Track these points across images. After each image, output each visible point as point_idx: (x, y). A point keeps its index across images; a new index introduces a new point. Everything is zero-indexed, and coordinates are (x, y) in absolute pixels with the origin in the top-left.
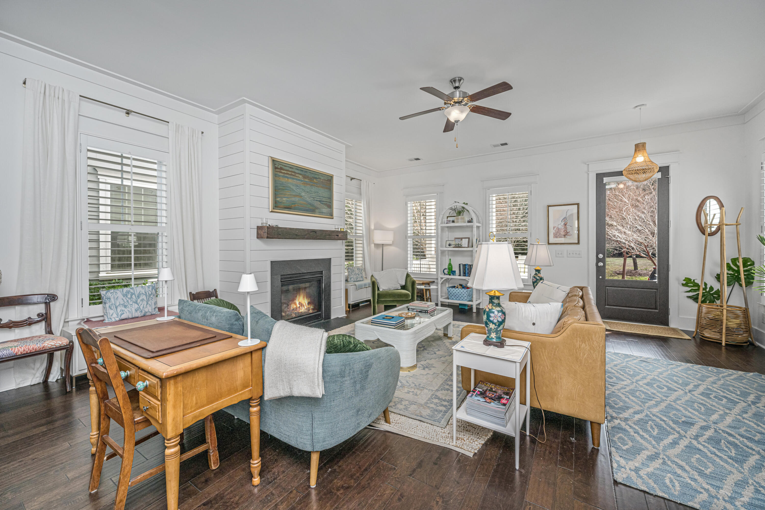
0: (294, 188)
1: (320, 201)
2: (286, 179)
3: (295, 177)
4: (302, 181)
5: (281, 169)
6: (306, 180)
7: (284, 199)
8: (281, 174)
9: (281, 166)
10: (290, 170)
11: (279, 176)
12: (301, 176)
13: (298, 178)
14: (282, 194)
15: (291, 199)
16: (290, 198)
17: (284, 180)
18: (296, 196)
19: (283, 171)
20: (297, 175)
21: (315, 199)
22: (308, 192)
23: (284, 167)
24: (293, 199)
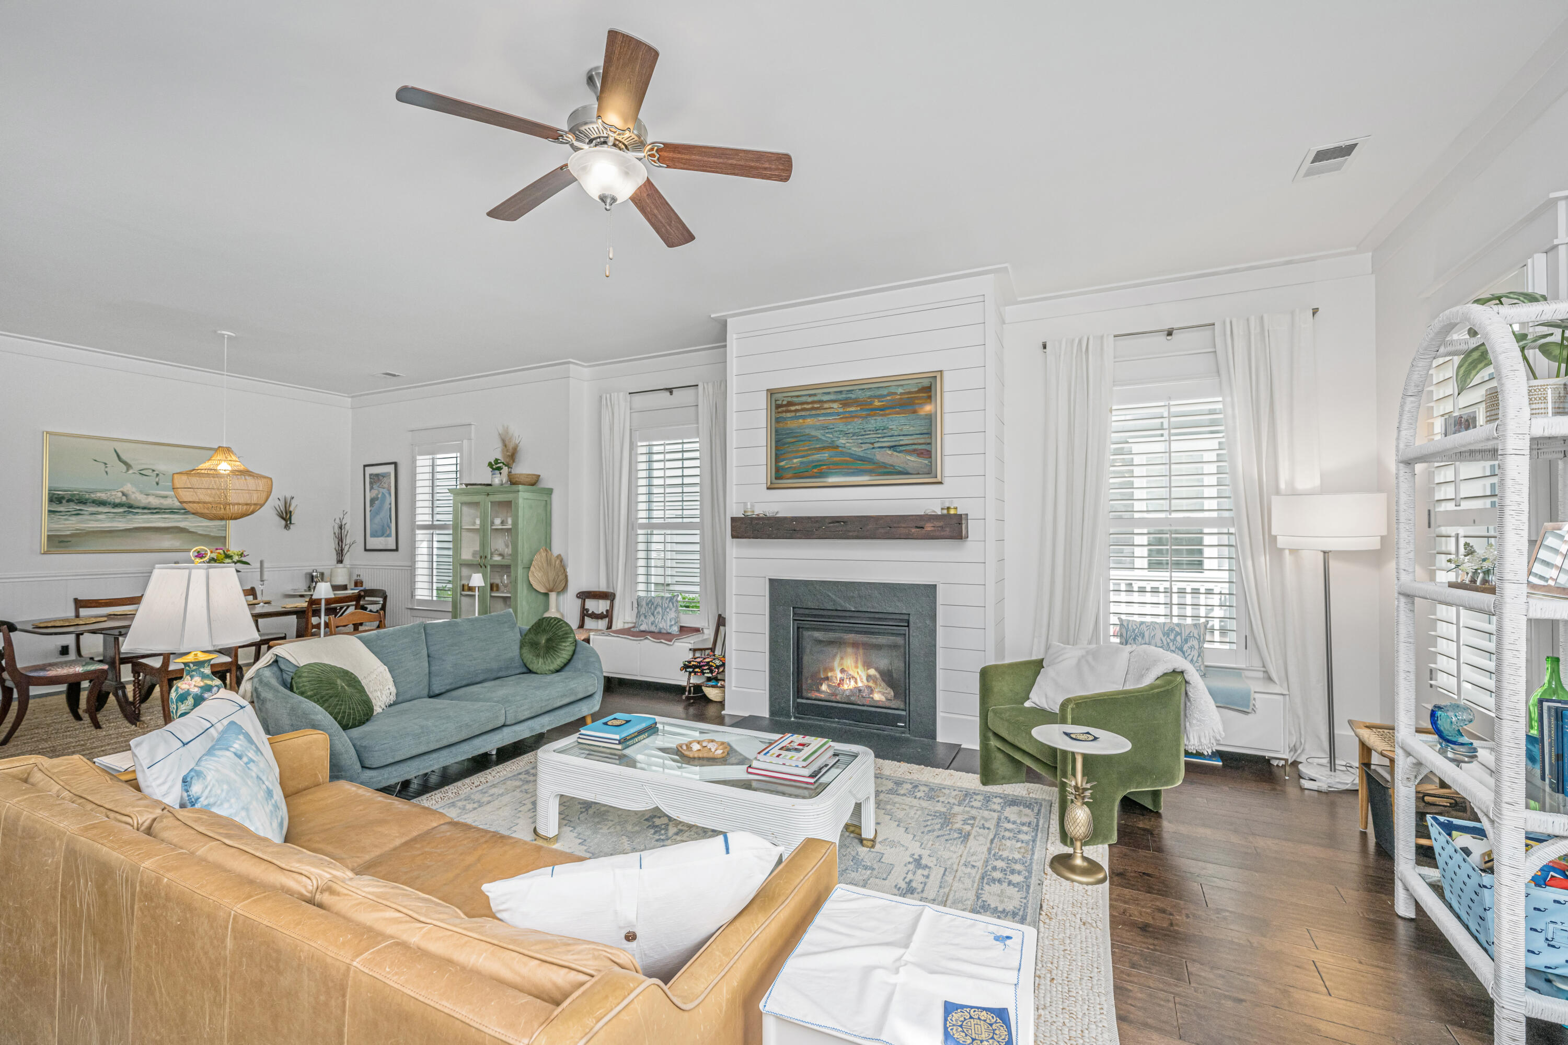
0: (818, 434)
1: (890, 447)
2: (801, 421)
3: (823, 411)
4: (838, 414)
5: (790, 404)
6: (848, 409)
7: (795, 461)
8: (789, 415)
9: (790, 399)
10: (810, 399)
11: (785, 419)
12: (835, 405)
13: (832, 410)
14: (789, 452)
15: (811, 458)
16: (809, 455)
17: (792, 424)
18: (823, 448)
19: (793, 408)
20: (826, 406)
21: (876, 445)
22: (854, 434)
23: (795, 399)
24: (817, 457)
